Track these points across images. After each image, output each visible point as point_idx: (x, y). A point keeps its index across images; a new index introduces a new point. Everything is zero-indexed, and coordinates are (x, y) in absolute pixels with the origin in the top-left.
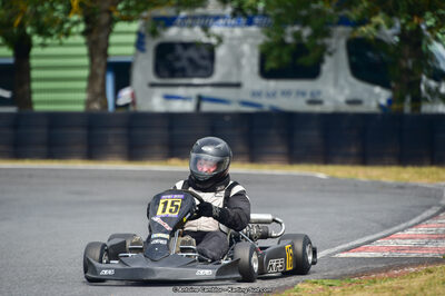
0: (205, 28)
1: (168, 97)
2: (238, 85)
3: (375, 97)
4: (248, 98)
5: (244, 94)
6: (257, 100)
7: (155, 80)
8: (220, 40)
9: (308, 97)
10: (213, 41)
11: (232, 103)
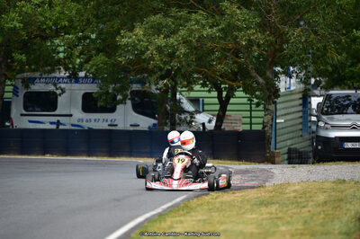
0: (55, 85)
1: (30, 122)
2: (71, 115)
4: (76, 123)
5: (74, 120)
6: (80, 124)
7: (24, 112)
8: (63, 91)
9: (109, 123)
10: (58, 92)
11: (67, 124)
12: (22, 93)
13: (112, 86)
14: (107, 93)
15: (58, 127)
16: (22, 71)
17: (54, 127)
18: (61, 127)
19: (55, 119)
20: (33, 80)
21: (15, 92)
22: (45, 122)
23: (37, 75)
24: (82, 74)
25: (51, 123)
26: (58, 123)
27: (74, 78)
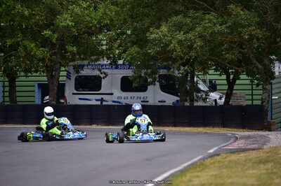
0: (100, 70)
1: (80, 99)
2: (112, 94)
3: (170, 99)
4: (116, 100)
5: (114, 98)
6: (119, 100)
7: (76, 92)
8: (106, 75)
9: (142, 100)
10: (102, 76)
11: (109, 100)
12: (73, 77)
13: (143, 71)
14: (140, 76)
15: (102, 103)
16: (73, 60)
17: (99, 103)
18: (104, 103)
19: (99, 97)
20: (82, 67)
21: (68, 76)
22: (92, 99)
23: (86, 62)
24: (120, 62)
25: (97, 100)
26: (102, 100)
27: (114, 65)
